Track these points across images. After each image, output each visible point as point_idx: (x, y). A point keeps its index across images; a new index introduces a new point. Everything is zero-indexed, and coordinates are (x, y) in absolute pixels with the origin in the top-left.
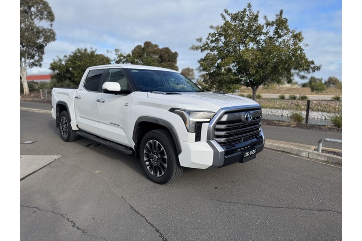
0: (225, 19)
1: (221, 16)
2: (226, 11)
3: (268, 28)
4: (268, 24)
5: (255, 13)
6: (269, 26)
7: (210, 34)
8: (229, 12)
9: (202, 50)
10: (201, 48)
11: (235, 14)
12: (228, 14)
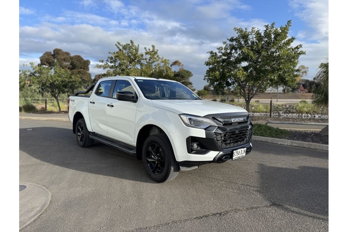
0: (118, 48)
1: (116, 46)
2: (119, 44)
3: (147, 56)
4: (147, 53)
5: (137, 45)
6: (147, 55)
7: (109, 57)
8: (120, 44)
9: (104, 69)
10: (103, 67)
11: (125, 45)
12: (120, 45)
